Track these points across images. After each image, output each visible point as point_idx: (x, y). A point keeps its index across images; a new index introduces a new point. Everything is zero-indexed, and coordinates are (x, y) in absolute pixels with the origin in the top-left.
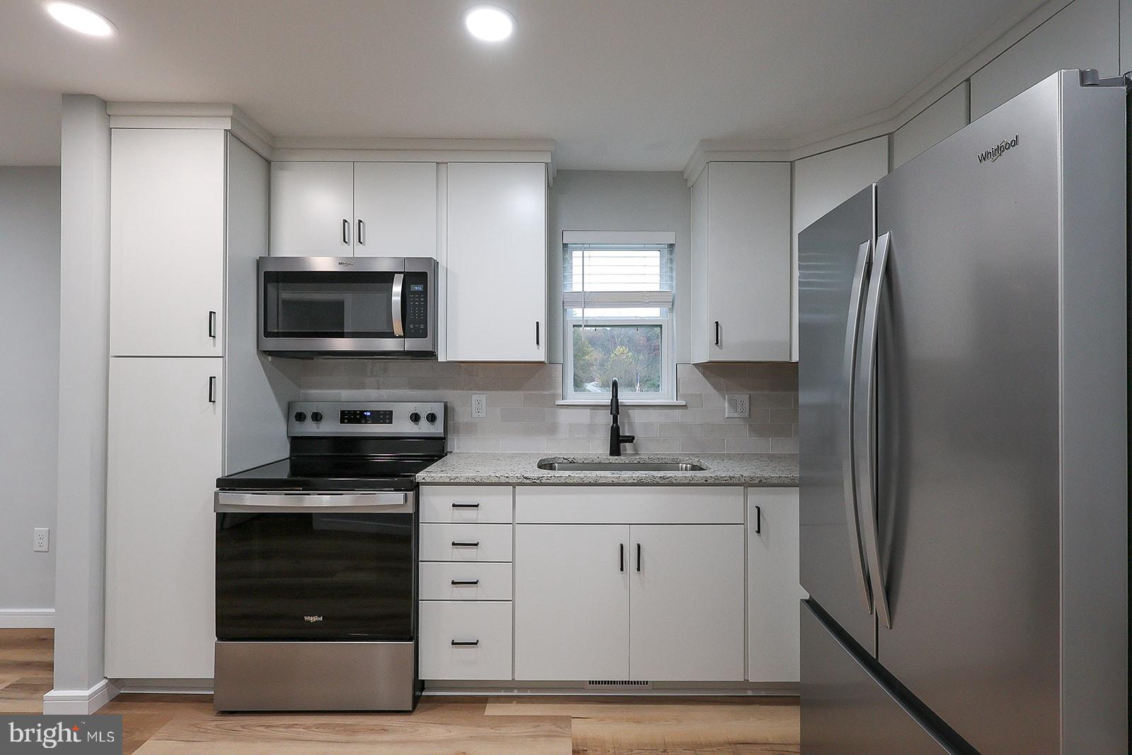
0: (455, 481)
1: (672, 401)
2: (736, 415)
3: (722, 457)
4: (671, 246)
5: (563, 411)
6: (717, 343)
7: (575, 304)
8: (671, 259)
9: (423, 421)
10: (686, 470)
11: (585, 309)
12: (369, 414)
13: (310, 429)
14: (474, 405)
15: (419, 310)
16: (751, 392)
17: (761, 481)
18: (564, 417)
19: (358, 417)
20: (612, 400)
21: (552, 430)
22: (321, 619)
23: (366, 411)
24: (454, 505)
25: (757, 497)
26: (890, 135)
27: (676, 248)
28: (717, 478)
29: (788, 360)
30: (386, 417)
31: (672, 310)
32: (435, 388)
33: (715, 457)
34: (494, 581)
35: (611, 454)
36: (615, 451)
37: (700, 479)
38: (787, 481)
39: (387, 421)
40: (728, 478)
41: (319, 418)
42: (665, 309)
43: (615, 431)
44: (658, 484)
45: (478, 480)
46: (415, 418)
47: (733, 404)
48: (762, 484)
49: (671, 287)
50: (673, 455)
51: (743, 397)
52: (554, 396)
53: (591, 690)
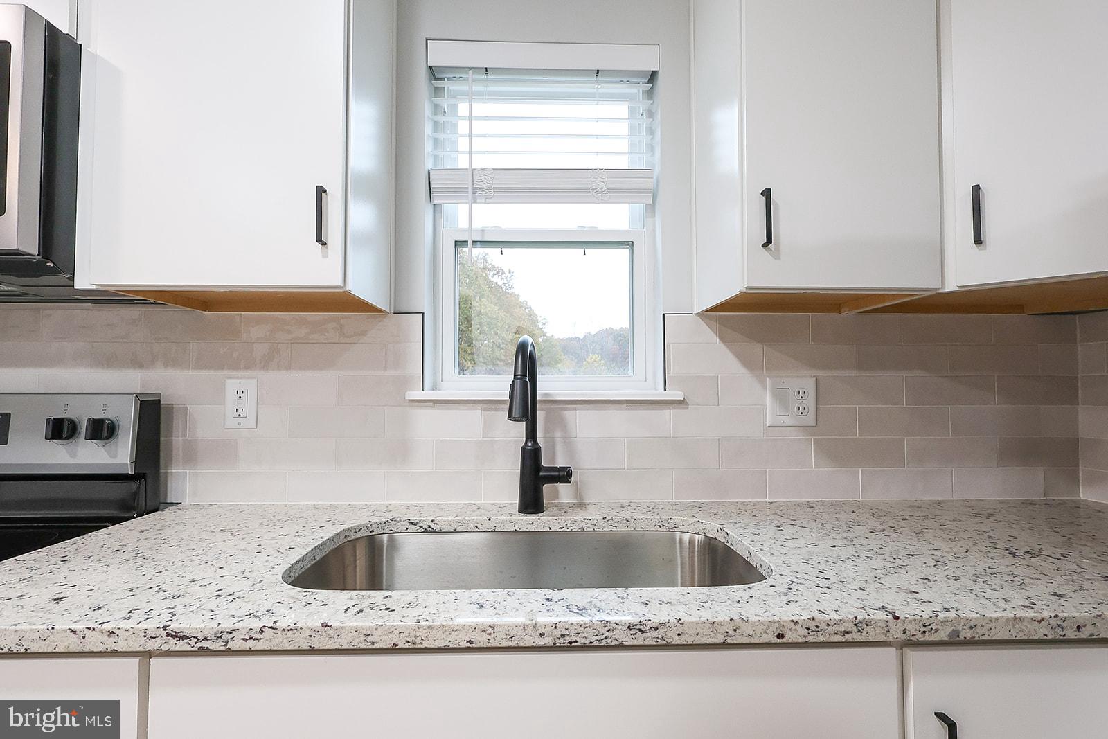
1: (654, 392)
2: (788, 421)
4: (653, 76)
5: (424, 416)
6: (769, 240)
7: (456, 192)
11: (474, 205)
16: (820, 373)
17: (956, 633)
20: (513, 386)
25: (936, 681)
27: (661, 78)
28: (813, 626)
31: (651, 208)
35: (520, 510)
37: (759, 630)
38: (1040, 632)
40: (850, 627)
42: (640, 207)
43: (531, 456)
47: (782, 396)
49: (651, 159)
50: (651, 508)
51: (803, 383)
52: (404, 382)
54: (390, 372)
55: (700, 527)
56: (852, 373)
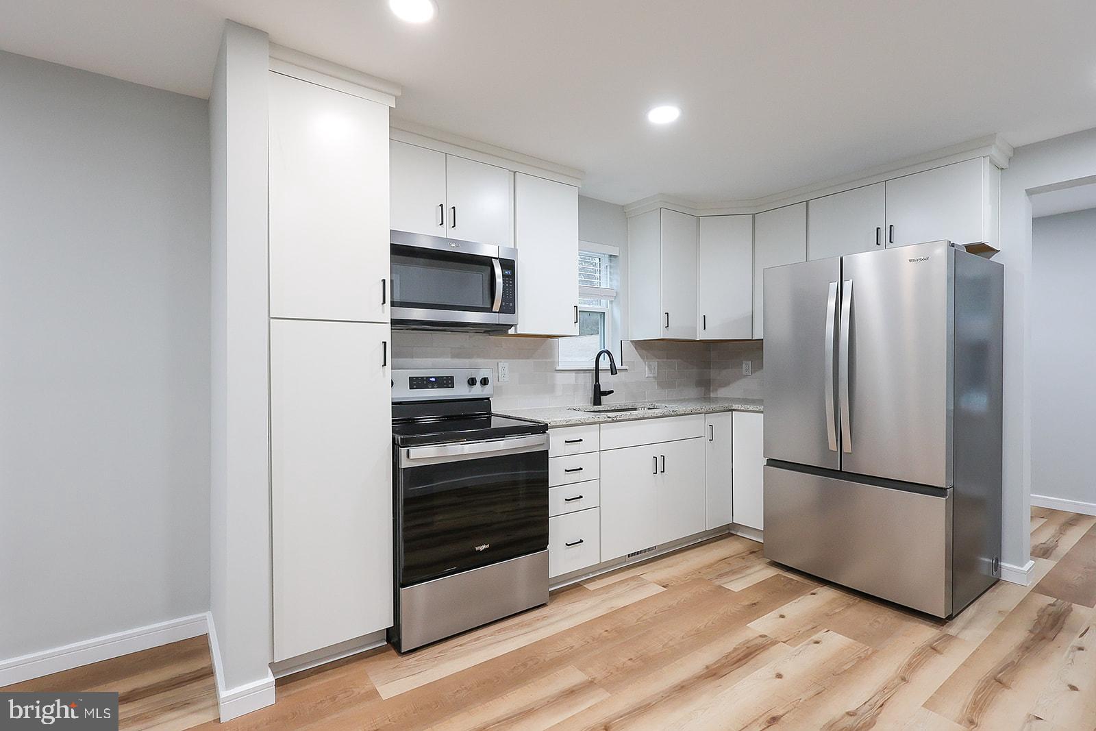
0: (570, 423)
2: (651, 375)
6: (667, 326)
9: (478, 384)
12: (434, 380)
14: (500, 372)
15: (509, 291)
16: (658, 360)
18: (560, 379)
19: (425, 382)
20: (611, 365)
21: (551, 389)
23: (431, 377)
24: (566, 442)
25: (704, 419)
26: (753, 215)
27: (620, 259)
29: (695, 339)
30: (447, 382)
32: (469, 356)
35: (594, 404)
36: (597, 401)
39: (450, 386)
43: (597, 387)
45: (583, 421)
46: (472, 382)
47: (649, 366)
48: (713, 412)
51: (655, 363)
52: (554, 363)
53: (630, 561)
54: (548, 360)
56: (665, 360)
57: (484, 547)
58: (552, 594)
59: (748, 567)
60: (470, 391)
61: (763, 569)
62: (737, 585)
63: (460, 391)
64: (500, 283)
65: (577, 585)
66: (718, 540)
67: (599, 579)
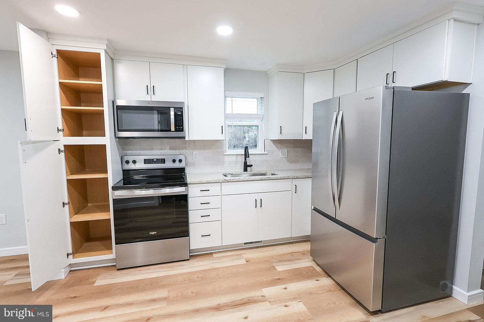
0: (202, 182)
1: (262, 152)
2: (283, 157)
3: (281, 170)
4: (261, 98)
5: (226, 157)
6: (281, 133)
7: (229, 118)
8: (261, 102)
9: (177, 162)
10: (270, 175)
12: (156, 160)
13: (131, 166)
14: (194, 156)
15: (180, 121)
16: (288, 149)
18: (227, 159)
19: (151, 161)
20: (245, 152)
21: (222, 163)
22: (156, 233)
23: (154, 159)
24: (201, 191)
25: (296, 182)
26: (334, 69)
27: (264, 98)
28: (282, 177)
29: (302, 139)
31: (262, 120)
33: (278, 170)
34: (215, 215)
35: (244, 171)
36: (245, 170)
37: (276, 178)
38: (307, 177)
39: (163, 162)
41: (134, 162)
43: (245, 163)
44: (267, 180)
45: (209, 181)
46: (174, 161)
47: (282, 153)
48: (297, 178)
49: (262, 112)
50: (264, 171)
51: (286, 150)
52: (223, 152)
53: (244, 246)
54: (221, 150)
55: (271, 172)
56: (293, 149)
57: (154, 233)
58: (191, 256)
59: (300, 259)
60: (173, 165)
61: (309, 261)
62: (280, 268)
63: (169, 165)
64: (173, 118)
65: (212, 254)
66: (300, 243)
67: (223, 253)
